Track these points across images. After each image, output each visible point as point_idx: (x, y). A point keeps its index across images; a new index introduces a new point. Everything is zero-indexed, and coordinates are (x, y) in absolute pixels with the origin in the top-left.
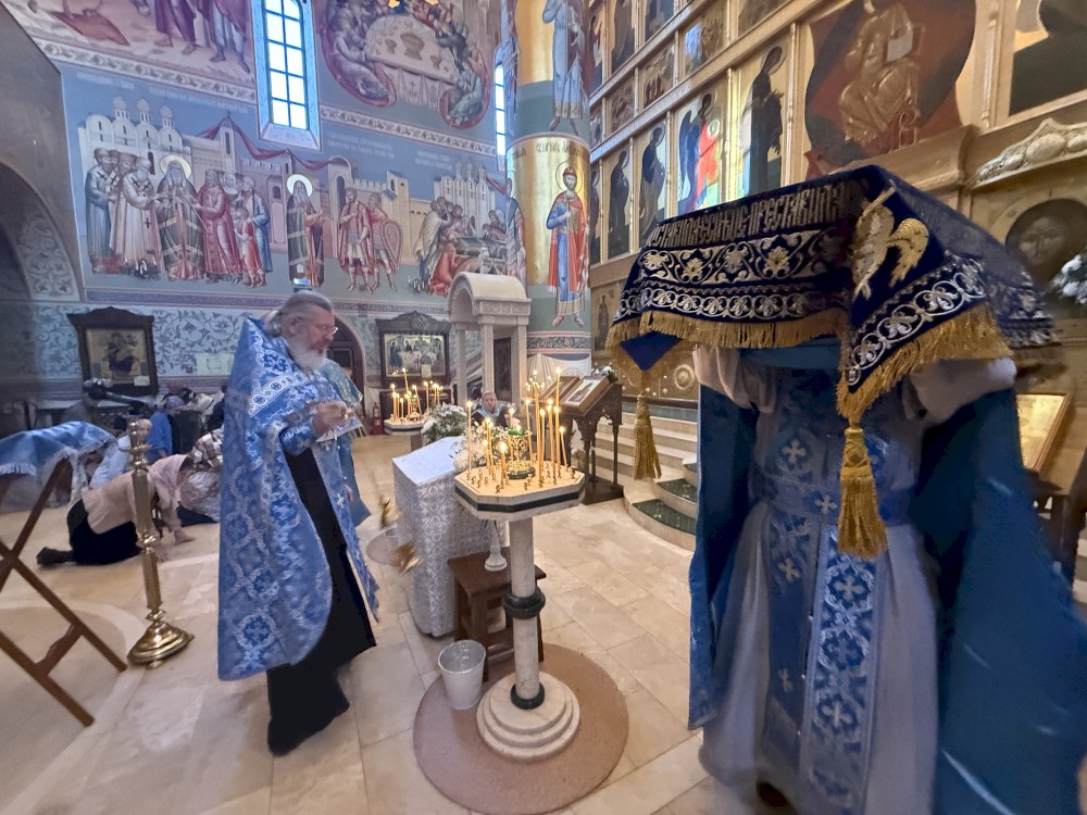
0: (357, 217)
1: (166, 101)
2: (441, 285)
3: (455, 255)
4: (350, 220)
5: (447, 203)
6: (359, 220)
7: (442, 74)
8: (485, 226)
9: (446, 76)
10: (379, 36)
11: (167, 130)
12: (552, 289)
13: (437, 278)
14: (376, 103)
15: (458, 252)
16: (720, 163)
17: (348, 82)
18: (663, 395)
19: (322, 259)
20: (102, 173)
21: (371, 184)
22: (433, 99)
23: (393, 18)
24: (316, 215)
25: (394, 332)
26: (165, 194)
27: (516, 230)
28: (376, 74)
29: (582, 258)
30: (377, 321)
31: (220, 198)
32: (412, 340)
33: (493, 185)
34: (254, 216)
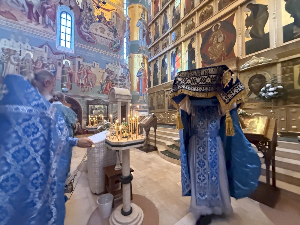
0: (83, 72)
1: (28, 37)
2: (107, 92)
3: (111, 84)
4: (81, 73)
5: (110, 70)
6: (84, 73)
7: (109, 38)
8: (120, 77)
9: (111, 39)
10: (93, 27)
11: (27, 44)
12: (138, 93)
13: (106, 90)
14: (91, 43)
15: (112, 83)
16: (181, 63)
17: (84, 37)
18: (168, 122)
19: (72, 83)
20: (4, 54)
21: (88, 64)
22: (107, 44)
23: (97, 23)
24: (71, 71)
25: (92, 104)
26: (23, 62)
27: (128, 77)
28: (91, 36)
29: (146, 85)
30: (87, 101)
31: (41, 64)
32: (97, 107)
33: (122, 66)
34: (52, 70)
